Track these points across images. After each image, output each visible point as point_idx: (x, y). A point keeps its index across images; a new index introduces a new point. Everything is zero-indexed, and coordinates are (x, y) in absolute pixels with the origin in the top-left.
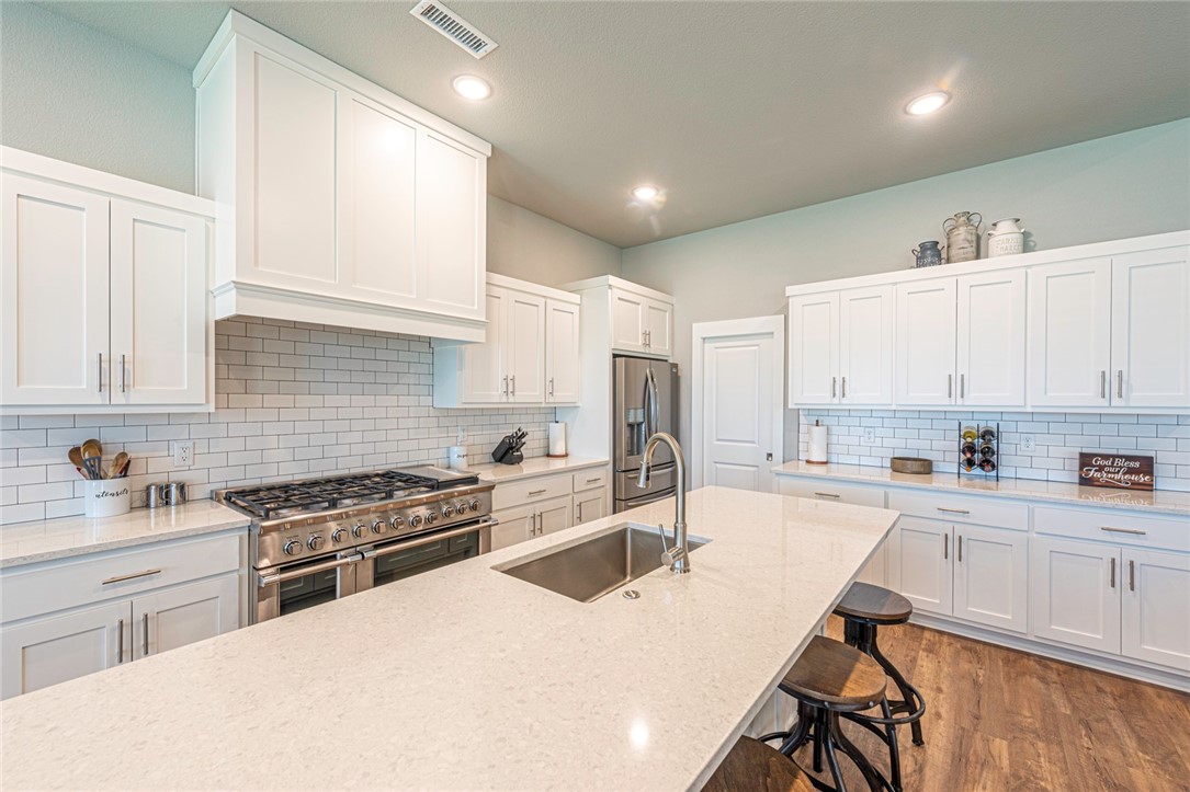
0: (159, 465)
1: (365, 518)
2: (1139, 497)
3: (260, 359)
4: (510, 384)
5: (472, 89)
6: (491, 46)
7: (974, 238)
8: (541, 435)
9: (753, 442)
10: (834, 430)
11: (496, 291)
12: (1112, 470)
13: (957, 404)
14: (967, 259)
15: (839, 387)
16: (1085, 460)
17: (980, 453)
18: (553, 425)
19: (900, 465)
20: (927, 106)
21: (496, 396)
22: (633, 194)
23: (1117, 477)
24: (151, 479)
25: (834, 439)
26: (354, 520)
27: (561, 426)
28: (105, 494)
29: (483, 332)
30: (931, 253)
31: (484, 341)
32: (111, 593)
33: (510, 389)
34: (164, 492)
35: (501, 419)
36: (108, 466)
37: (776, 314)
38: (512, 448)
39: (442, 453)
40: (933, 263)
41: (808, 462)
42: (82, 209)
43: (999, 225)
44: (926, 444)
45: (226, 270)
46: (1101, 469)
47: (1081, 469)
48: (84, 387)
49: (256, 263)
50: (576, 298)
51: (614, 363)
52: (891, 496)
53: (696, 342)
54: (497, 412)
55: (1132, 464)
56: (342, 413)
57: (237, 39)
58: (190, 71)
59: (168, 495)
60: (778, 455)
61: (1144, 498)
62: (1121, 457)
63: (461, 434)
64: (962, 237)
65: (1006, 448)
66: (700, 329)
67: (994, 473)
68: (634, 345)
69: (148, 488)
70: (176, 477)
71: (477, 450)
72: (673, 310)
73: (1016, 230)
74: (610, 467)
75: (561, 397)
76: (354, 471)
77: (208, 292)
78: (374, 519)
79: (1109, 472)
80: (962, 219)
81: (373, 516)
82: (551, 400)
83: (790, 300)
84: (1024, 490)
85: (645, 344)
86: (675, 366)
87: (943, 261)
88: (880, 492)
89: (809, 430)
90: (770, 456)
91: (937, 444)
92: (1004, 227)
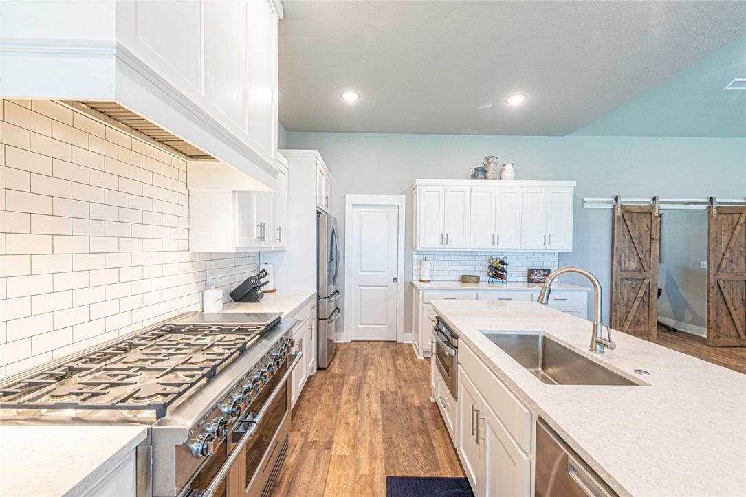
4: (262, 230)
9: (385, 272)
12: (539, 275)
15: (444, 239)
16: (531, 272)
17: (497, 272)
19: (465, 279)
20: (516, 101)
21: (253, 241)
22: (342, 97)
23: (540, 278)
27: (270, 266)
30: (481, 173)
33: (262, 235)
37: (401, 194)
38: (256, 288)
40: (482, 178)
43: (507, 166)
44: (476, 268)
47: (528, 276)
50: (286, 163)
51: (318, 217)
53: (348, 206)
55: (544, 272)
60: (401, 278)
62: (542, 270)
63: (208, 278)
66: (351, 198)
67: (504, 281)
73: (512, 169)
74: (316, 295)
80: (491, 159)
82: (278, 245)
84: (514, 286)
85: (326, 205)
87: (485, 178)
88: (475, 293)
89: (420, 262)
90: (396, 279)
91: (479, 268)
92: (509, 167)
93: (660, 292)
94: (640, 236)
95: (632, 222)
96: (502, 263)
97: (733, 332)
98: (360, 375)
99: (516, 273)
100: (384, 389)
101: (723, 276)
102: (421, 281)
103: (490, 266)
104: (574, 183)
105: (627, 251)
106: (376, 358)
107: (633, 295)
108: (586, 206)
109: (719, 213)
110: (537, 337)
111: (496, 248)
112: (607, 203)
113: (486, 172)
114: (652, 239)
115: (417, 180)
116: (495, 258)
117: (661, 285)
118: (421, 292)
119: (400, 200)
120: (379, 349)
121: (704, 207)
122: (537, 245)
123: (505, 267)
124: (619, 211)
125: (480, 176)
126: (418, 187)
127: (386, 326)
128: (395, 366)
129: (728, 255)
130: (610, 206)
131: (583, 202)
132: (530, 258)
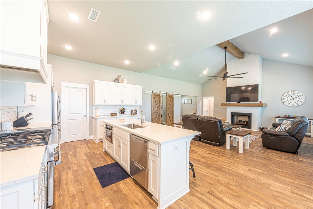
9: (81, 113)
14: (121, 83)
15: (105, 101)
16: (132, 111)
17: (122, 112)
19: (112, 115)
37: (88, 84)
64: (121, 79)
66: (64, 84)
67: (124, 114)
80: (120, 76)
87: (118, 82)
89: (96, 109)
90: (86, 116)
91: (116, 111)
92: (125, 79)
93: (162, 115)
94: (157, 101)
95: (156, 98)
96: (124, 109)
97: (171, 124)
98: (74, 151)
99: (128, 112)
100: (86, 152)
101: (169, 111)
102: (96, 116)
103: (120, 110)
104: (142, 87)
105: (155, 105)
106: (79, 146)
107: (156, 116)
108: (145, 93)
109: (168, 96)
110: (132, 125)
111: (122, 104)
112: (150, 92)
113: (118, 80)
114: (160, 102)
115: (95, 80)
116: (122, 107)
117: (162, 113)
118: (97, 120)
119: (88, 87)
120: (79, 143)
121: (166, 94)
122: (133, 104)
123: (125, 110)
124: (153, 95)
125: (117, 81)
126: (95, 83)
127: (81, 134)
128: (88, 146)
129: (170, 106)
130: (151, 93)
131: (145, 92)
132: (132, 107)
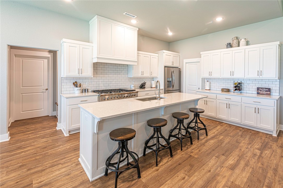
0: (85, 86)
1: (116, 95)
2: (268, 96)
3: (99, 69)
4: (142, 73)
5: (134, 21)
6: (136, 17)
7: (237, 42)
8: (150, 83)
9: (196, 85)
10: (211, 83)
11: (140, 55)
12: (263, 91)
13: (232, 77)
14: (236, 47)
15: (210, 73)
16: (258, 89)
17: (238, 87)
18: (152, 81)
19: (223, 90)
20: (219, 19)
21: (140, 75)
23: (264, 92)
24: (83, 88)
25: (211, 85)
26: (114, 95)
27: (154, 81)
28: (78, 90)
29: (137, 63)
30: (230, 45)
31: (137, 65)
32: (81, 103)
33: (143, 74)
34: (85, 90)
35: (142, 80)
36: (78, 86)
37: (199, 58)
38: (143, 85)
39: (129, 86)
40: (230, 47)
41: (206, 90)
42: (76, 47)
43: (242, 40)
44: (229, 86)
45: (95, 55)
46: (261, 91)
47: (257, 91)
48: (76, 73)
49: (100, 54)
50: (157, 55)
51: (165, 68)
52: (217, 96)
53: (184, 64)
54: (141, 78)
55: (266, 90)
56: (112, 78)
57: (97, 19)
58: (89, 22)
59: (85, 91)
60: (201, 88)
61: (269, 97)
62: (264, 88)
63: (133, 82)
64: (235, 42)
65: (244, 86)
66: (185, 61)
67: (241, 92)
68: (170, 64)
69: (83, 89)
70: (86, 88)
71: (136, 86)
72: (180, 57)
73: (245, 41)
74: (164, 90)
75: (154, 75)
76: (114, 89)
77: (92, 58)
78: (117, 96)
79: (262, 91)
80: (235, 38)
81: (117, 95)
82: (151, 76)
83: (201, 55)
84: (248, 95)
85: (172, 64)
86: (180, 69)
88: (215, 95)
89: (206, 83)
90: (199, 88)
115: (201, 52)
